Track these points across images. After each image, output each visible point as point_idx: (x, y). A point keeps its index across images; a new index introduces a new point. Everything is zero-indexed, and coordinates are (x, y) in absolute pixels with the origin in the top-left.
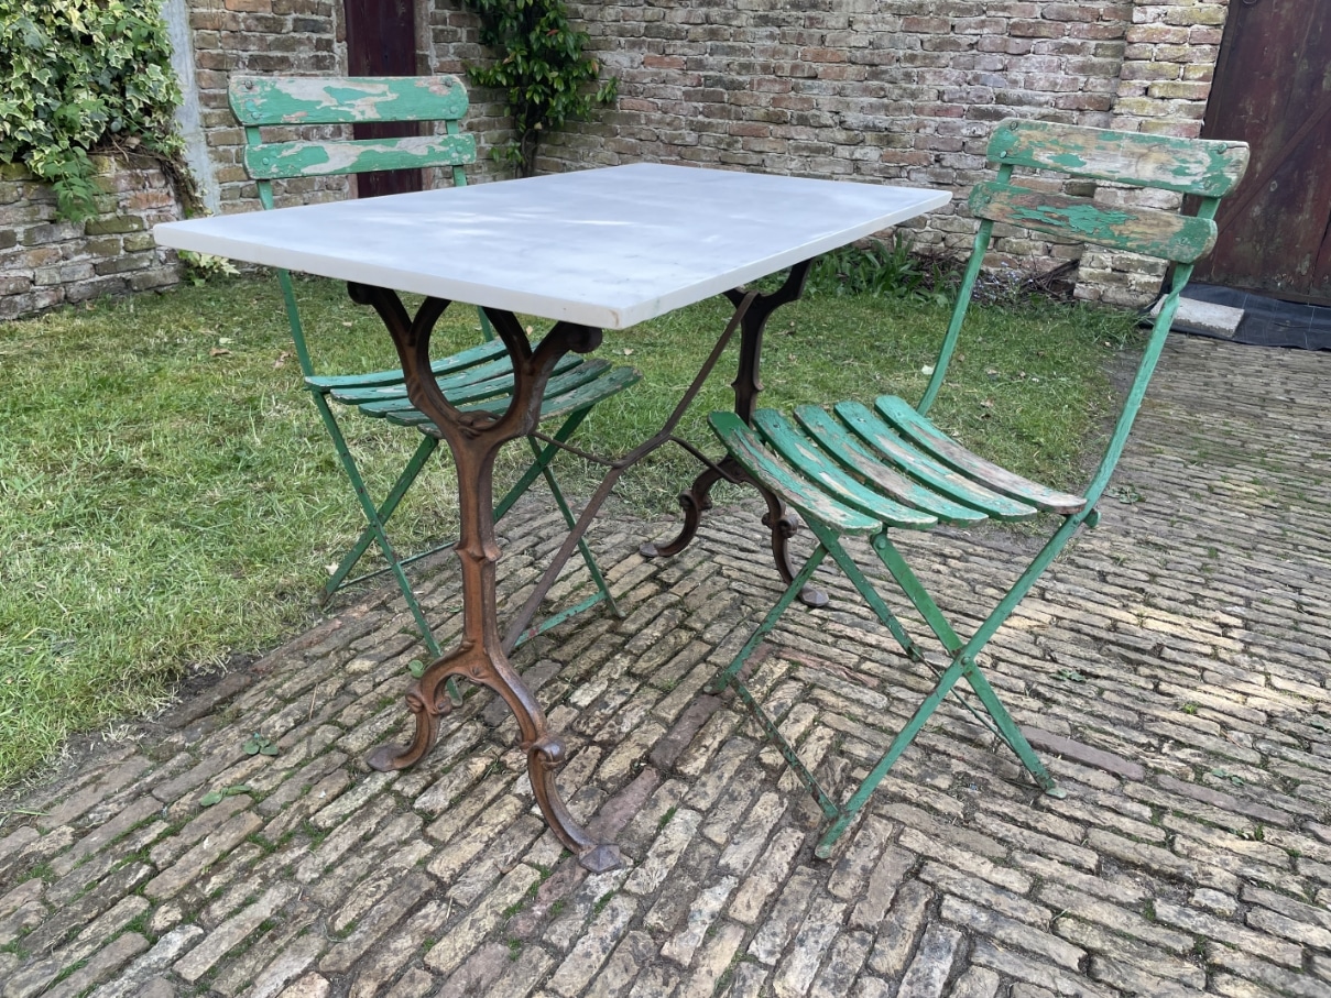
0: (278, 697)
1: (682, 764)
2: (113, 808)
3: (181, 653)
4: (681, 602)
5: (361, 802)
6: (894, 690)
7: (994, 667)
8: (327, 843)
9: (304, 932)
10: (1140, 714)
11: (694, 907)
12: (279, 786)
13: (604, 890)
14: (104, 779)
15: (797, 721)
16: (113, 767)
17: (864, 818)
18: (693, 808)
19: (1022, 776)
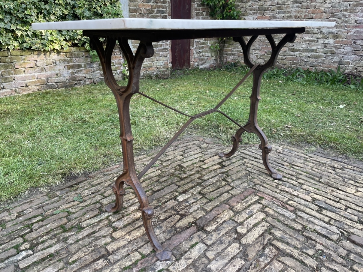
0: (91, 185)
1: (206, 227)
2: (31, 210)
3: (70, 169)
4: (227, 172)
5: (97, 221)
6: (299, 213)
8: (81, 232)
9: (59, 261)
12: (77, 211)
13: (161, 268)
14: (33, 201)
15: (256, 218)
16: (38, 198)
17: (272, 261)
18: (205, 243)
19: (347, 255)
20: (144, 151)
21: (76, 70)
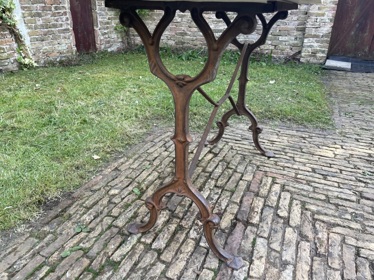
0: (84, 207)
1: (251, 220)
2: (24, 262)
3: (42, 193)
4: (224, 159)
5: (130, 248)
6: (313, 184)
7: (341, 173)
8: (120, 268)
12: (93, 244)
13: (242, 277)
14: (18, 249)
15: (285, 199)
16: (21, 243)
17: (328, 234)
18: (262, 237)
20: (120, 153)
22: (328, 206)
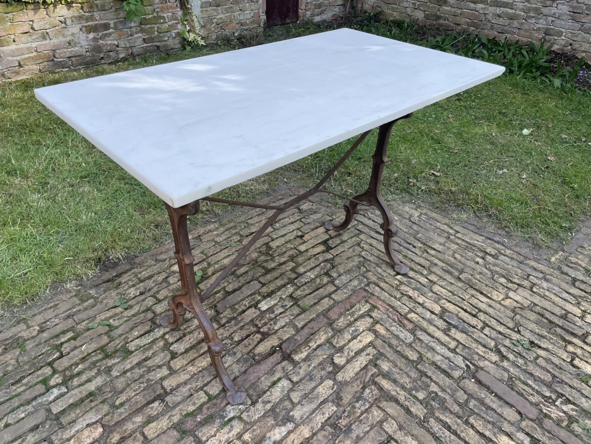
0: (138, 278)
1: (294, 354)
3: (106, 250)
4: (333, 259)
6: (419, 333)
7: (483, 328)
8: (129, 359)
10: (554, 376)
11: (268, 435)
12: (121, 324)
13: (231, 415)
15: (360, 341)
16: (64, 301)
17: (370, 407)
18: (290, 380)
19: (467, 401)
20: (215, 215)
21: (100, 34)
22: (410, 371)
